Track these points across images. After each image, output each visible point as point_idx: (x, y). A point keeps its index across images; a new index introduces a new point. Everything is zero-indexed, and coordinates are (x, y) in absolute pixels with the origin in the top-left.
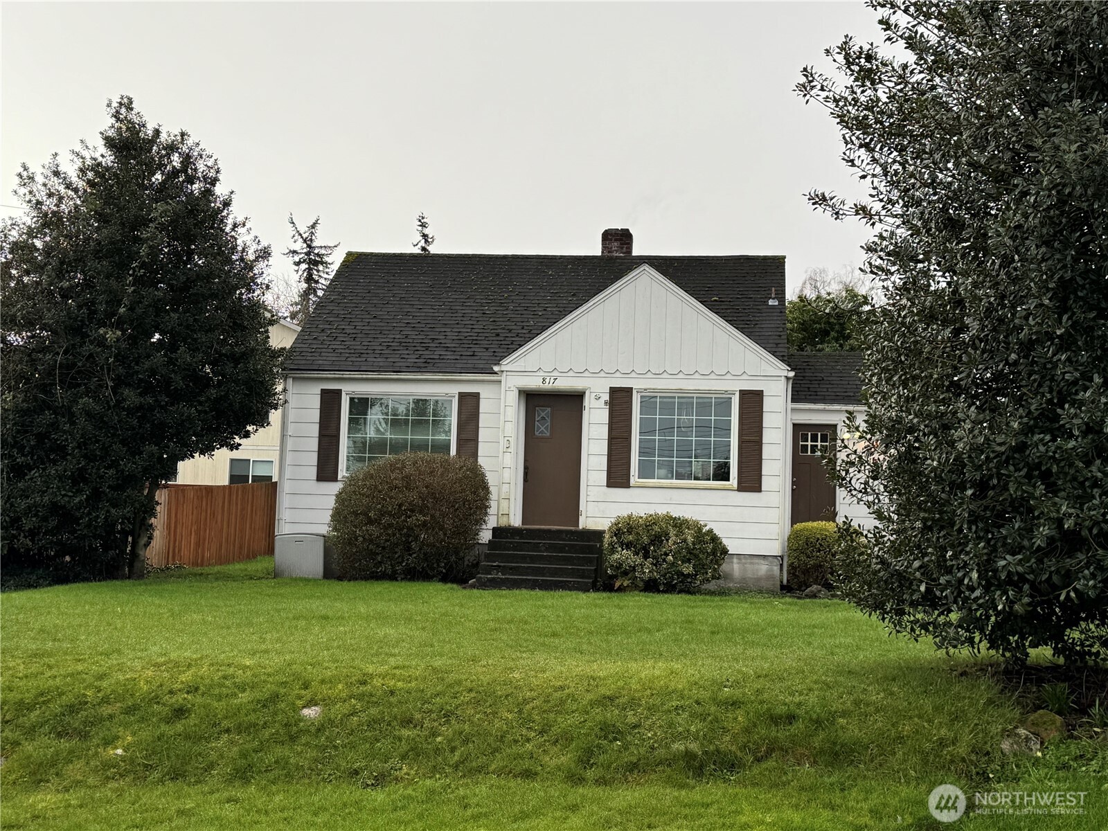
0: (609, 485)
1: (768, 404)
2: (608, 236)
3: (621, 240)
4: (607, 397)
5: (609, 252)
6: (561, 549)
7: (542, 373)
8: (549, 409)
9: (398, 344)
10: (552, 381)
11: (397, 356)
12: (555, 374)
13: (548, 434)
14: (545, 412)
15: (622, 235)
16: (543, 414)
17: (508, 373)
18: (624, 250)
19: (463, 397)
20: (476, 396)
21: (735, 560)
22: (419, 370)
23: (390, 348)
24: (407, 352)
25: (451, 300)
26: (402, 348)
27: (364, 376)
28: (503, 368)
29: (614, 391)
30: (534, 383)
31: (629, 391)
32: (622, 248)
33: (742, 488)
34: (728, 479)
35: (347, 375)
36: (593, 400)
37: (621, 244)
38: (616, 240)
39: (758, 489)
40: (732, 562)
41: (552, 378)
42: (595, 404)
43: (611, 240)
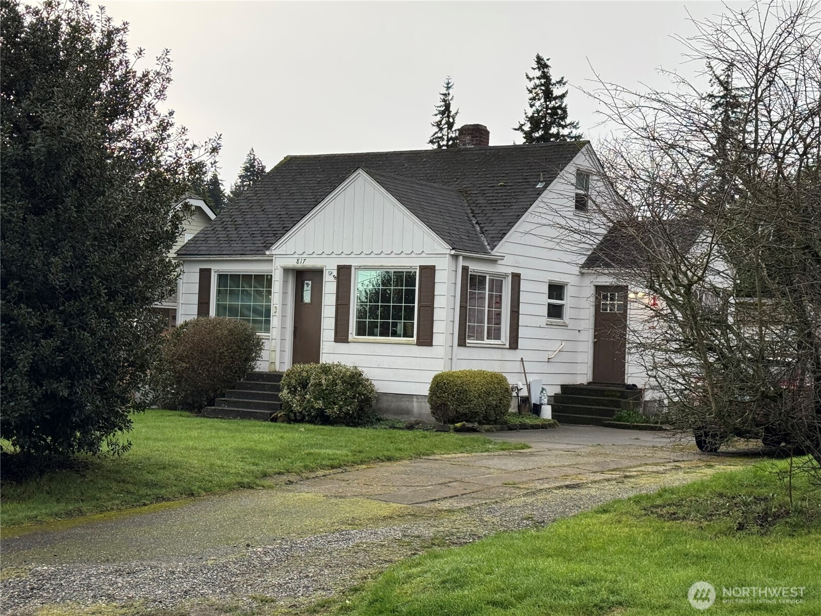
0: (335, 341)
1: (440, 277)
2: (464, 131)
4: (335, 273)
5: (463, 145)
7: (296, 255)
8: (311, 282)
10: (303, 261)
12: (305, 255)
13: (310, 302)
14: (308, 285)
17: (276, 256)
18: (475, 142)
21: (415, 400)
28: (273, 252)
29: (340, 268)
30: (292, 263)
31: (349, 268)
32: (473, 140)
33: (420, 343)
34: (413, 337)
36: (328, 275)
37: (472, 137)
39: (430, 344)
40: (413, 401)
41: (303, 259)
42: (329, 278)
43: (465, 134)
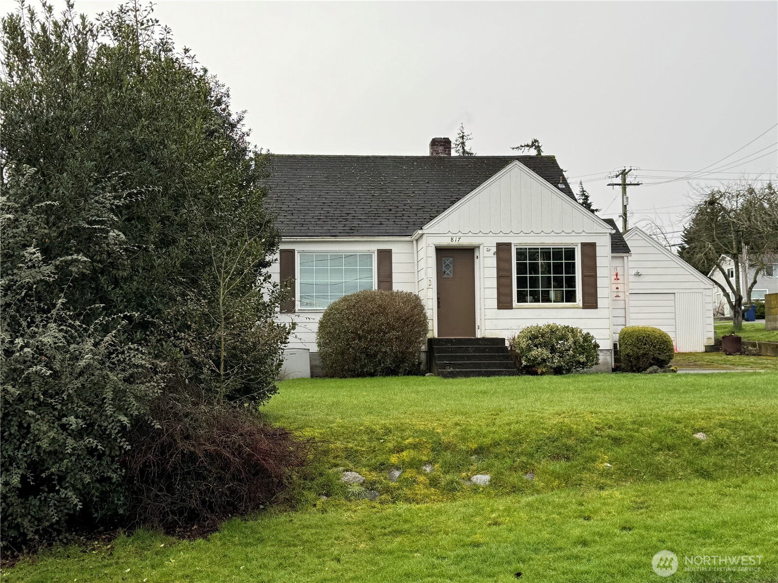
0: (499, 308)
1: (599, 253)
2: (435, 143)
3: (445, 145)
4: (494, 250)
5: (437, 154)
6: (483, 351)
7: (450, 234)
8: (451, 259)
9: (325, 217)
10: (457, 240)
11: (329, 225)
12: (460, 234)
13: (452, 275)
14: (449, 261)
15: (445, 142)
16: (448, 262)
17: (428, 235)
18: (447, 152)
19: (380, 252)
20: (389, 252)
22: (349, 234)
23: (321, 220)
24: (334, 223)
25: (346, 187)
26: (329, 220)
27: (312, 240)
28: (424, 231)
29: (499, 245)
30: (445, 241)
31: (509, 245)
32: (445, 151)
33: (584, 306)
34: (575, 301)
35: (299, 239)
36: (485, 252)
37: (444, 148)
38: (441, 145)
39: (595, 307)
41: (458, 238)
42: (487, 254)
43: (438, 145)
